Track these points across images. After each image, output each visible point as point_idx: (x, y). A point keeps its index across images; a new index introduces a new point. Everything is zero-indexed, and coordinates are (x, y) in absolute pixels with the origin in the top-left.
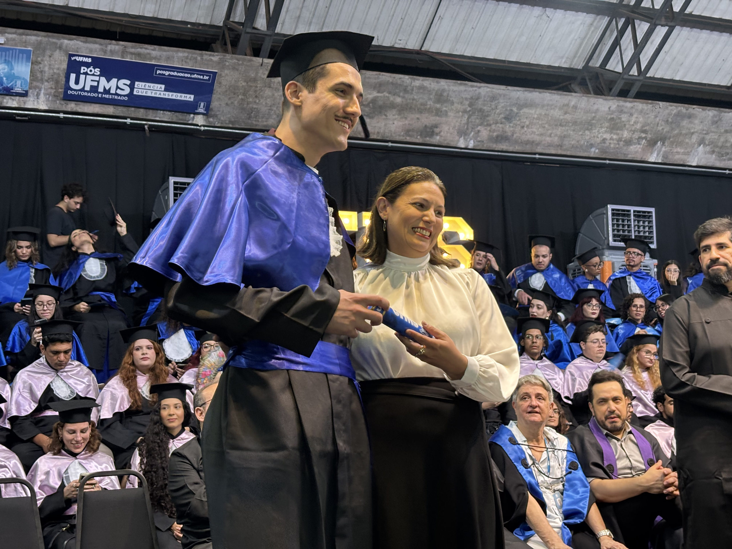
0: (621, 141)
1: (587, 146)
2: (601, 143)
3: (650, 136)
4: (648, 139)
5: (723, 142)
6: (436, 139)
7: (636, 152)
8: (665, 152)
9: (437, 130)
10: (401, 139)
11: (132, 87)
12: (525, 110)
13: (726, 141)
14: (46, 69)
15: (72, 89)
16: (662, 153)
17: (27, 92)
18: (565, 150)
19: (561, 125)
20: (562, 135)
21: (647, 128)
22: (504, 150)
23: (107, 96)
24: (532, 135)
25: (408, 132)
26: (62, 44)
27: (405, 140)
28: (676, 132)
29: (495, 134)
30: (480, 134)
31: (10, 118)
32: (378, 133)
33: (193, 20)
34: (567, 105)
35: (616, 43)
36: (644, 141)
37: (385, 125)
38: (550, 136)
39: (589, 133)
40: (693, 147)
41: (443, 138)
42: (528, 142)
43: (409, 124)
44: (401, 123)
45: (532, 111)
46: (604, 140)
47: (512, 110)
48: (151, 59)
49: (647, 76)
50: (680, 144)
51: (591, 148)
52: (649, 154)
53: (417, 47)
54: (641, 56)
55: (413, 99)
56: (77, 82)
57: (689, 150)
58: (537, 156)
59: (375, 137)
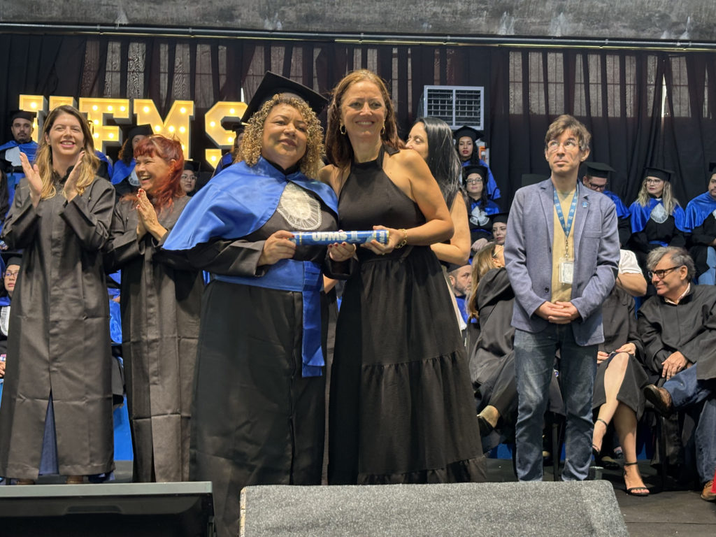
0: (456, 14)
1: (416, 22)
2: (433, 18)
3: (491, 7)
4: (490, 10)
5: (589, 8)
6: (238, 22)
7: (480, 26)
8: (516, 23)
9: (236, 13)
10: (199, 23)
13: (593, 7)
16: (512, 24)
18: (391, 27)
20: (383, 11)
22: (320, 30)
24: (348, 13)
25: (204, 16)
27: (204, 25)
29: (303, 14)
30: (286, 15)
32: (172, 19)
36: (485, 12)
37: (177, 10)
38: (368, 12)
39: (414, 7)
40: (551, 15)
41: (245, 21)
42: (344, 21)
43: (202, 8)
44: (193, 8)
46: (435, 14)
50: (531, 14)
51: (423, 24)
52: (496, 27)
57: (545, 19)
58: (362, 35)
59: (170, 23)
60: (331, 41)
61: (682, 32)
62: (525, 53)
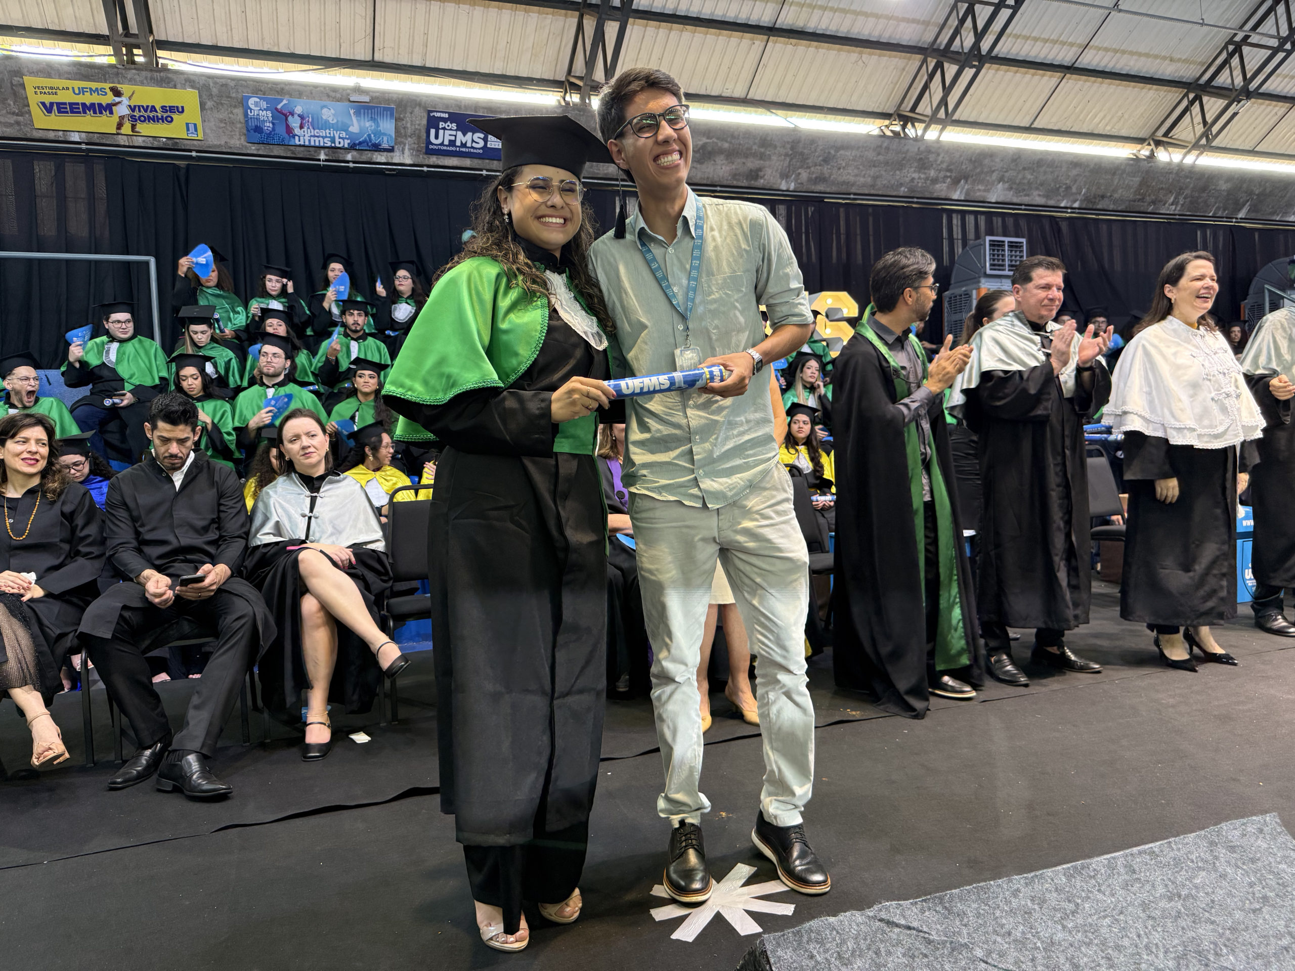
0: (928, 180)
1: (897, 186)
2: (910, 182)
3: (954, 175)
4: (952, 177)
6: (761, 182)
7: (942, 190)
8: (968, 190)
9: (761, 174)
10: (730, 182)
11: (485, 140)
12: (842, 152)
13: (1024, 178)
14: (409, 125)
15: (433, 144)
16: (964, 190)
17: (393, 147)
18: (876, 190)
19: (874, 166)
20: (875, 175)
21: (952, 167)
23: (464, 150)
24: (848, 177)
25: (735, 176)
26: (421, 101)
27: (733, 184)
28: (978, 170)
29: (814, 176)
30: (800, 176)
31: (380, 172)
32: (708, 178)
33: (538, 77)
34: (881, 146)
35: (926, 87)
36: (949, 179)
37: (714, 170)
38: (864, 177)
39: (899, 173)
40: (993, 184)
41: (767, 181)
42: (844, 183)
43: (736, 168)
44: (728, 168)
45: (848, 153)
46: (913, 179)
47: (829, 153)
48: (501, 112)
49: (954, 118)
50: (981, 182)
51: (901, 187)
52: (953, 192)
53: (743, 96)
54: (949, 99)
55: (740, 144)
56: (437, 137)
57: (989, 187)
58: (852, 196)
59: (705, 182)
60: (820, 200)
61: (1075, 201)
62: (963, 213)
